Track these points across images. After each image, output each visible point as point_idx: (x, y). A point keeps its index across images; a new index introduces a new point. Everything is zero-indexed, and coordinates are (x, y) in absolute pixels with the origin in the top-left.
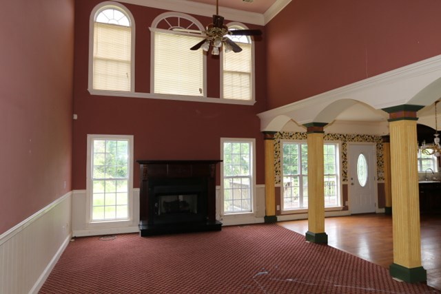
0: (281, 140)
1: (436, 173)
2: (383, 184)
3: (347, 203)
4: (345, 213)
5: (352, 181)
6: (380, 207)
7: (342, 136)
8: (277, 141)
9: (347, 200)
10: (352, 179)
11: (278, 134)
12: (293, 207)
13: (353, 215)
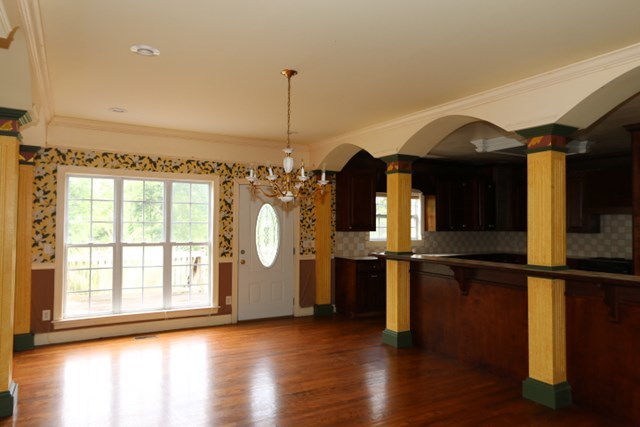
0: (60, 168)
1: (418, 241)
2: (312, 263)
3: (229, 300)
4: (225, 319)
5: (242, 257)
6: (303, 304)
7: (223, 167)
8: (50, 168)
9: (230, 294)
10: (243, 252)
11: (52, 153)
12: (92, 312)
13: (242, 324)
